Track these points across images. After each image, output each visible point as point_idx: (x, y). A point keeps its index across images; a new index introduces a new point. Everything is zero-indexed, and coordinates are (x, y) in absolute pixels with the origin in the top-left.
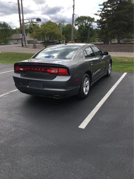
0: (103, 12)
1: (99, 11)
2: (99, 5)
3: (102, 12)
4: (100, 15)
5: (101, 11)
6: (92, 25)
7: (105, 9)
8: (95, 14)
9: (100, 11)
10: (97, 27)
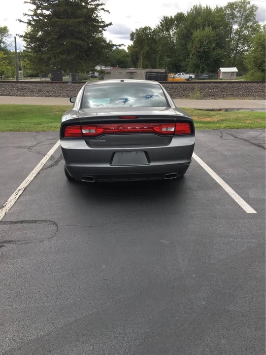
0: (35, 18)
1: (26, 15)
2: (25, 2)
3: (33, 18)
4: (29, 23)
5: (31, 15)
6: (4, 43)
7: (39, 11)
8: (18, 20)
9: (29, 15)
10: (25, 47)
